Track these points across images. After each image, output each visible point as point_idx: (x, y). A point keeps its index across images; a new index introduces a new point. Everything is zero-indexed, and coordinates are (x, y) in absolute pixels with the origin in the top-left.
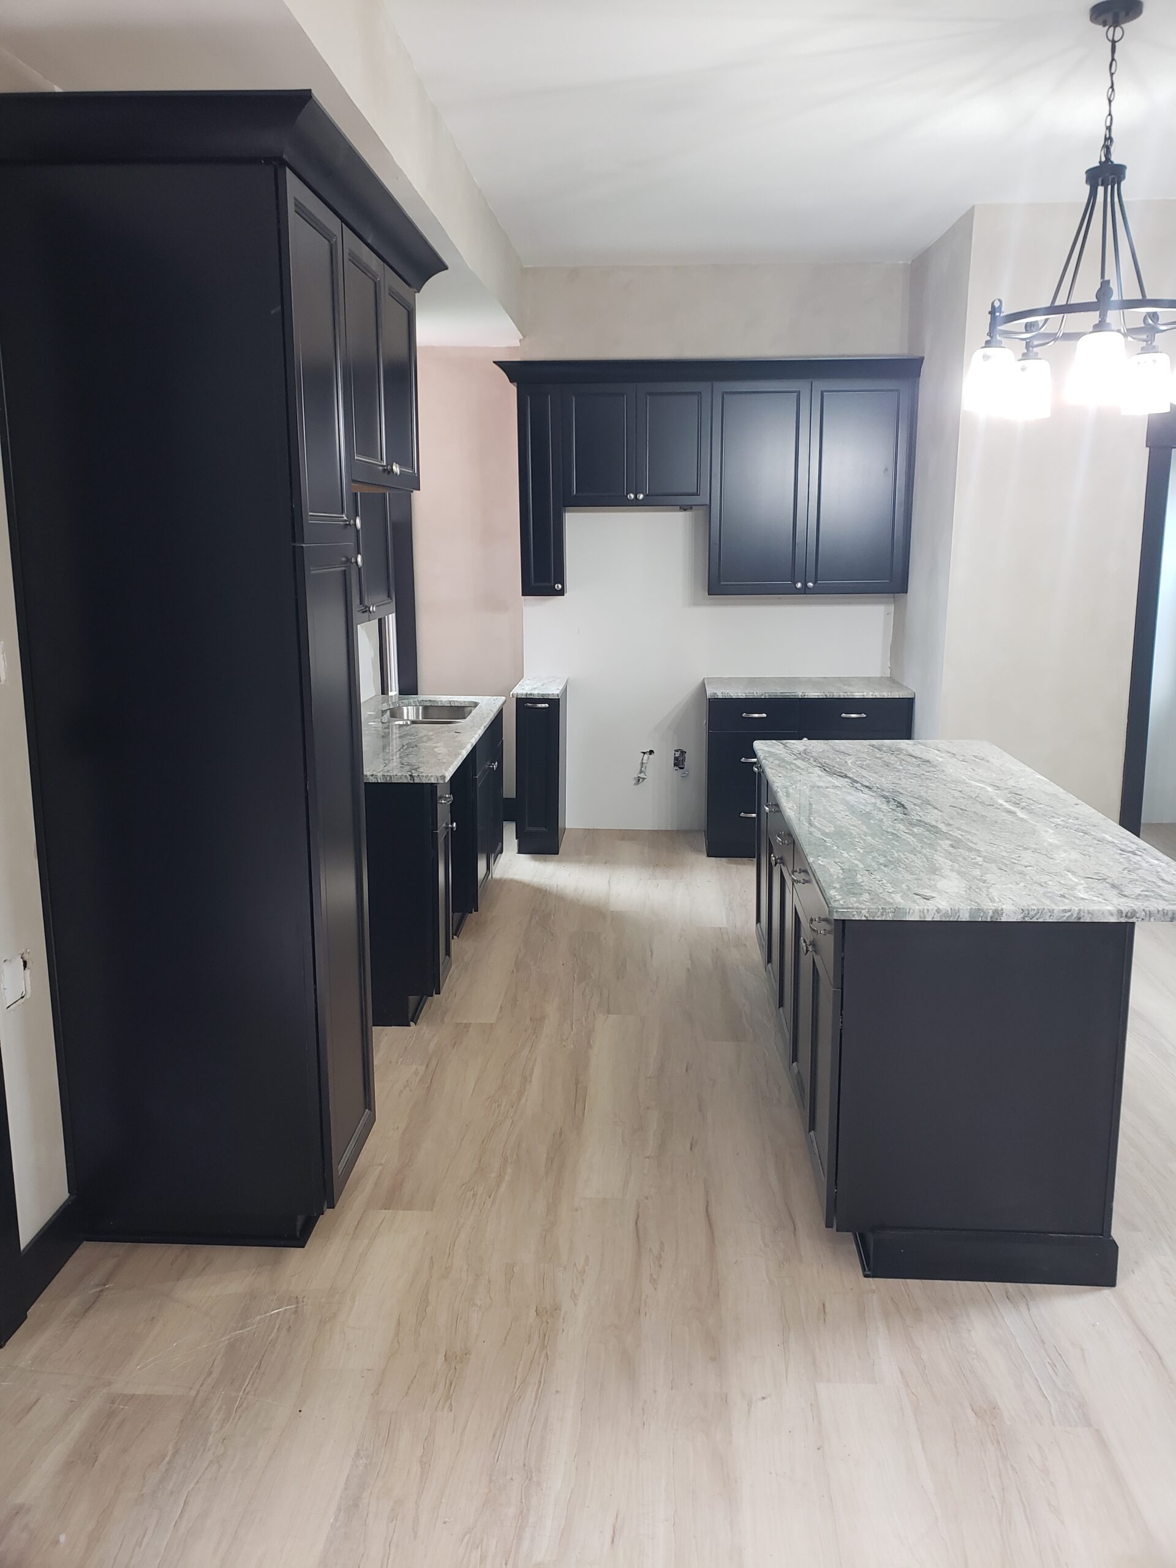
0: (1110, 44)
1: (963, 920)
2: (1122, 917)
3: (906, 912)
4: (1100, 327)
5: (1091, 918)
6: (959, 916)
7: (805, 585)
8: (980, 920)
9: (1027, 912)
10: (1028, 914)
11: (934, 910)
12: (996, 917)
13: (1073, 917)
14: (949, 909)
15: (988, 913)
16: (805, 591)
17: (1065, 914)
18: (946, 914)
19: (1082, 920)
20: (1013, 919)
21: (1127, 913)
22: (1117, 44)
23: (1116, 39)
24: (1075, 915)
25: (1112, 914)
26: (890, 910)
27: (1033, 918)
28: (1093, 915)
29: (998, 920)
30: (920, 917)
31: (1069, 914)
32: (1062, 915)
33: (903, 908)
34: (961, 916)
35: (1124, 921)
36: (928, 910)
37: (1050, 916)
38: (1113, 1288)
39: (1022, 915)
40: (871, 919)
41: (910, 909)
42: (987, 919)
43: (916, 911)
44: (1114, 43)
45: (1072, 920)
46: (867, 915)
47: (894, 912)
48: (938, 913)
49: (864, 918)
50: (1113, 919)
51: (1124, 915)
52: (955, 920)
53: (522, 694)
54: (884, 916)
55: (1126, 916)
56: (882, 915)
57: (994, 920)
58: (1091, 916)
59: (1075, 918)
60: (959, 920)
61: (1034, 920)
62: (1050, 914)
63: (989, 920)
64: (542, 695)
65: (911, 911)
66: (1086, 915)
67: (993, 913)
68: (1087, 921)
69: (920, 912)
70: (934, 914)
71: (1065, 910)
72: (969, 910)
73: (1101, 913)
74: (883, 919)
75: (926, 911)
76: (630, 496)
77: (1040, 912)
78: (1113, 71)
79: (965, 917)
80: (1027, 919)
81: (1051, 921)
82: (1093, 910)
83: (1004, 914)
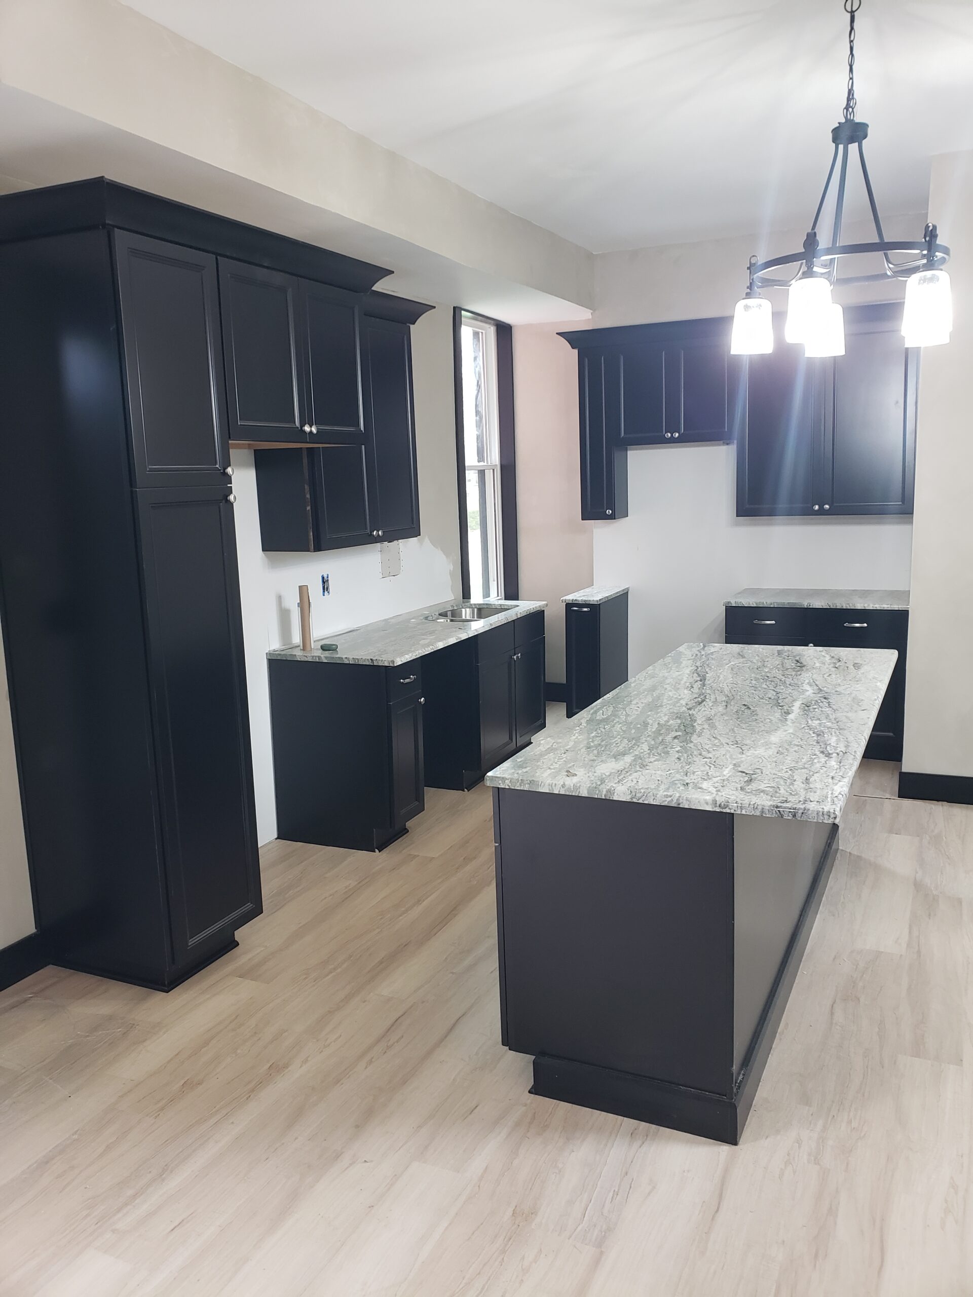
0: (849, 15)
1: (583, 795)
2: (716, 806)
3: (538, 785)
4: (809, 274)
5: (689, 805)
6: (579, 792)
7: (821, 507)
8: (596, 797)
9: (634, 794)
10: (635, 795)
11: (561, 785)
12: (609, 796)
13: (674, 802)
14: (572, 785)
15: (603, 791)
16: (822, 512)
17: (666, 799)
18: (569, 789)
19: (681, 806)
20: (623, 798)
21: (721, 804)
22: (856, 13)
23: (854, 9)
24: (675, 801)
25: (707, 803)
26: (526, 782)
27: (639, 799)
28: (690, 802)
29: (611, 799)
30: (549, 790)
31: (670, 799)
32: (664, 799)
33: (537, 781)
34: (581, 792)
35: (719, 811)
36: (555, 784)
37: (654, 799)
38: (734, 1147)
39: (630, 796)
40: (513, 788)
41: (542, 782)
42: (602, 796)
43: (547, 784)
44: (852, 13)
45: (673, 804)
46: (510, 784)
47: (529, 784)
48: (563, 787)
49: (507, 787)
50: (709, 808)
51: (718, 805)
52: (577, 795)
53: (569, 600)
54: (522, 787)
55: (720, 806)
56: (521, 786)
57: (608, 798)
58: (688, 803)
59: (675, 803)
60: (580, 795)
61: (641, 801)
62: (653, 797)
63: (603, 797)
64: (585, 601)
65: (542, 784)
66: (685, 802)
67: (607, 792)
68: (686, 807)
69: (549, 785)
70: (560, 788)
71: (667, 795)
72: (587, 788)
73: (698, 801)
74: (522, 789)
75: (554, 785)
76: (667, 435)
77: (645, 795)
78: (852, 39)
79: (584, 793)
80: (635, 800)
81: (655, 803)
82: (691, 798)
83: (615, 794)
